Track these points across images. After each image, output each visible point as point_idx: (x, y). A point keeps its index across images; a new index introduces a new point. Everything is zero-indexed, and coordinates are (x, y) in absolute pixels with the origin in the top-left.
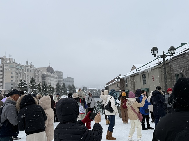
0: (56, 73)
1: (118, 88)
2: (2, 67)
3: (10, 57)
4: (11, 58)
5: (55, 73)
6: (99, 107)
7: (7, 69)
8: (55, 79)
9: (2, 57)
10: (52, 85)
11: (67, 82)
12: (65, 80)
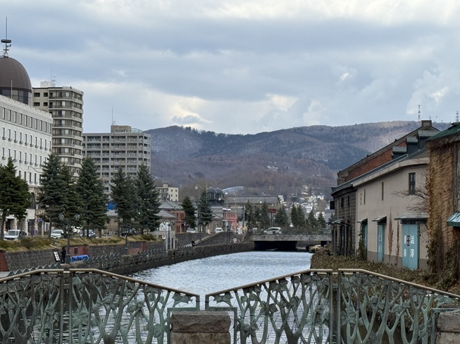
0: (47, 100)
1: (414, 201)
5: (37, 99)
6: (307, 308)
8: (39, 136)
10: (15, 164)
11: (111, 155)
12: (98, 142)
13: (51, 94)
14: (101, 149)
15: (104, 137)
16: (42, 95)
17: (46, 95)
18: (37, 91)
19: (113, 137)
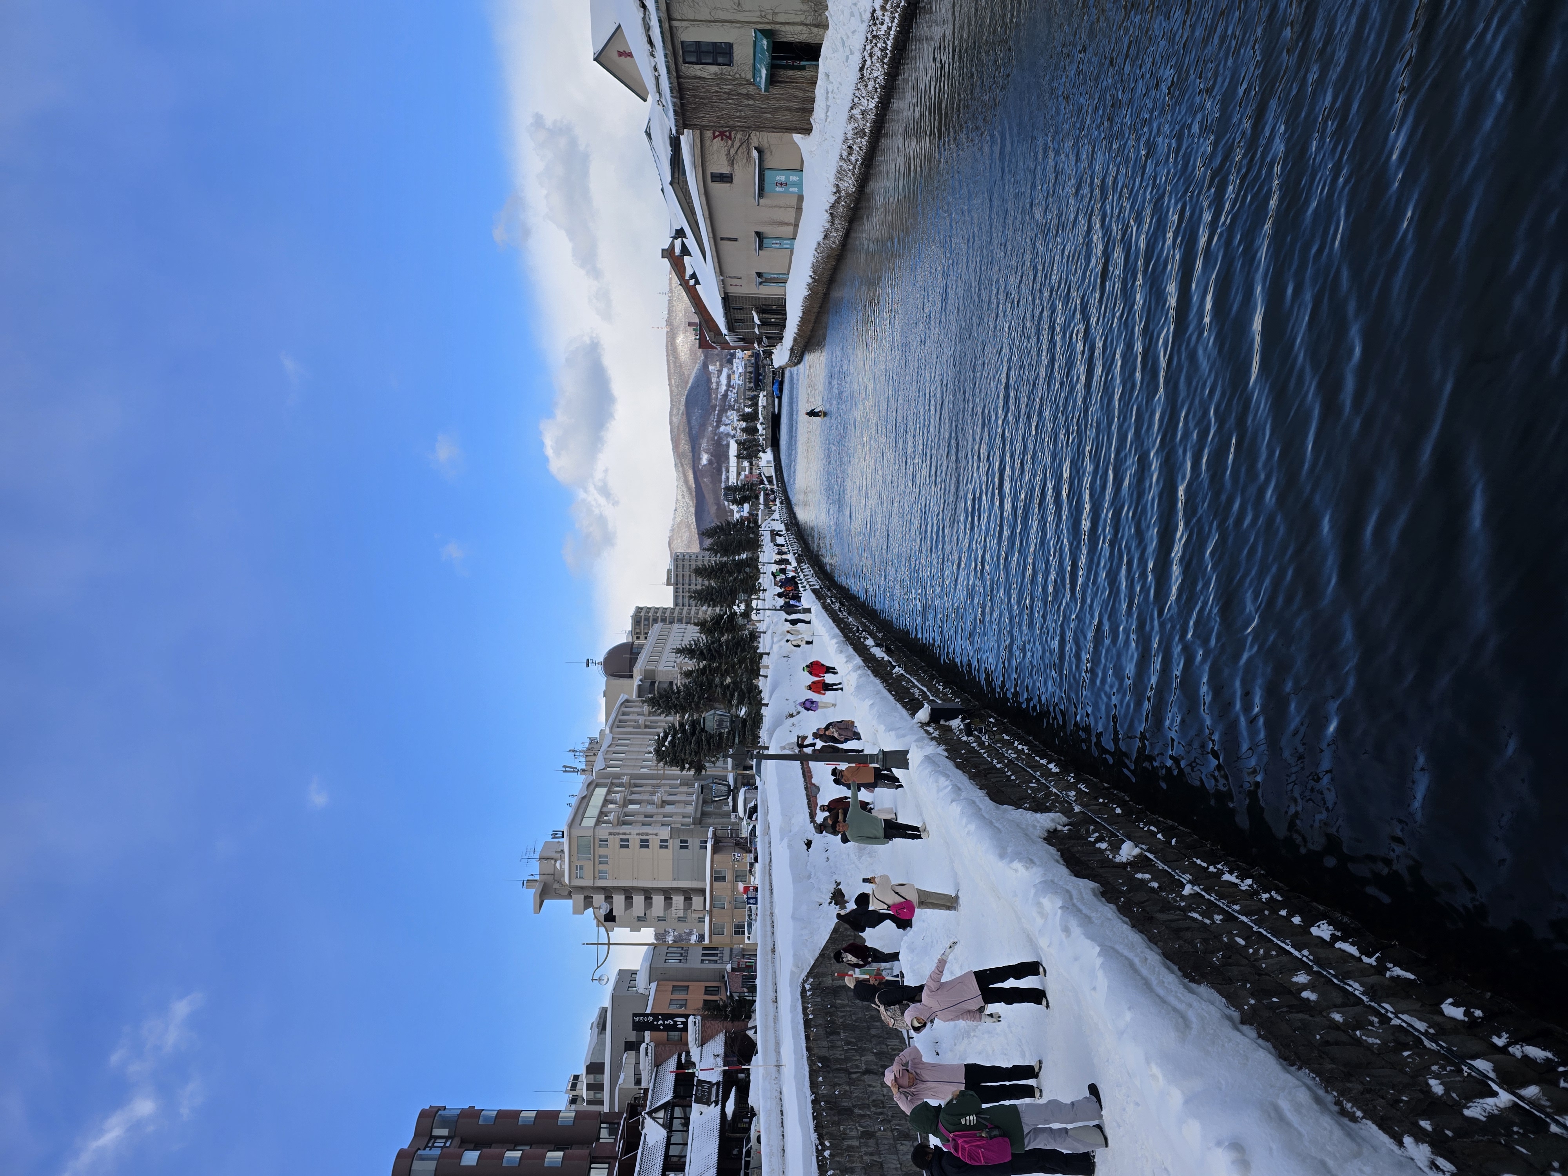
1: (739, 172)
2: (586, 898)
3: (537, 856)
4: (539, 848)
7: (602, 867)
9: (531, 894)
12: (681, 597)
15: (677, 590)
19: (677, 585)
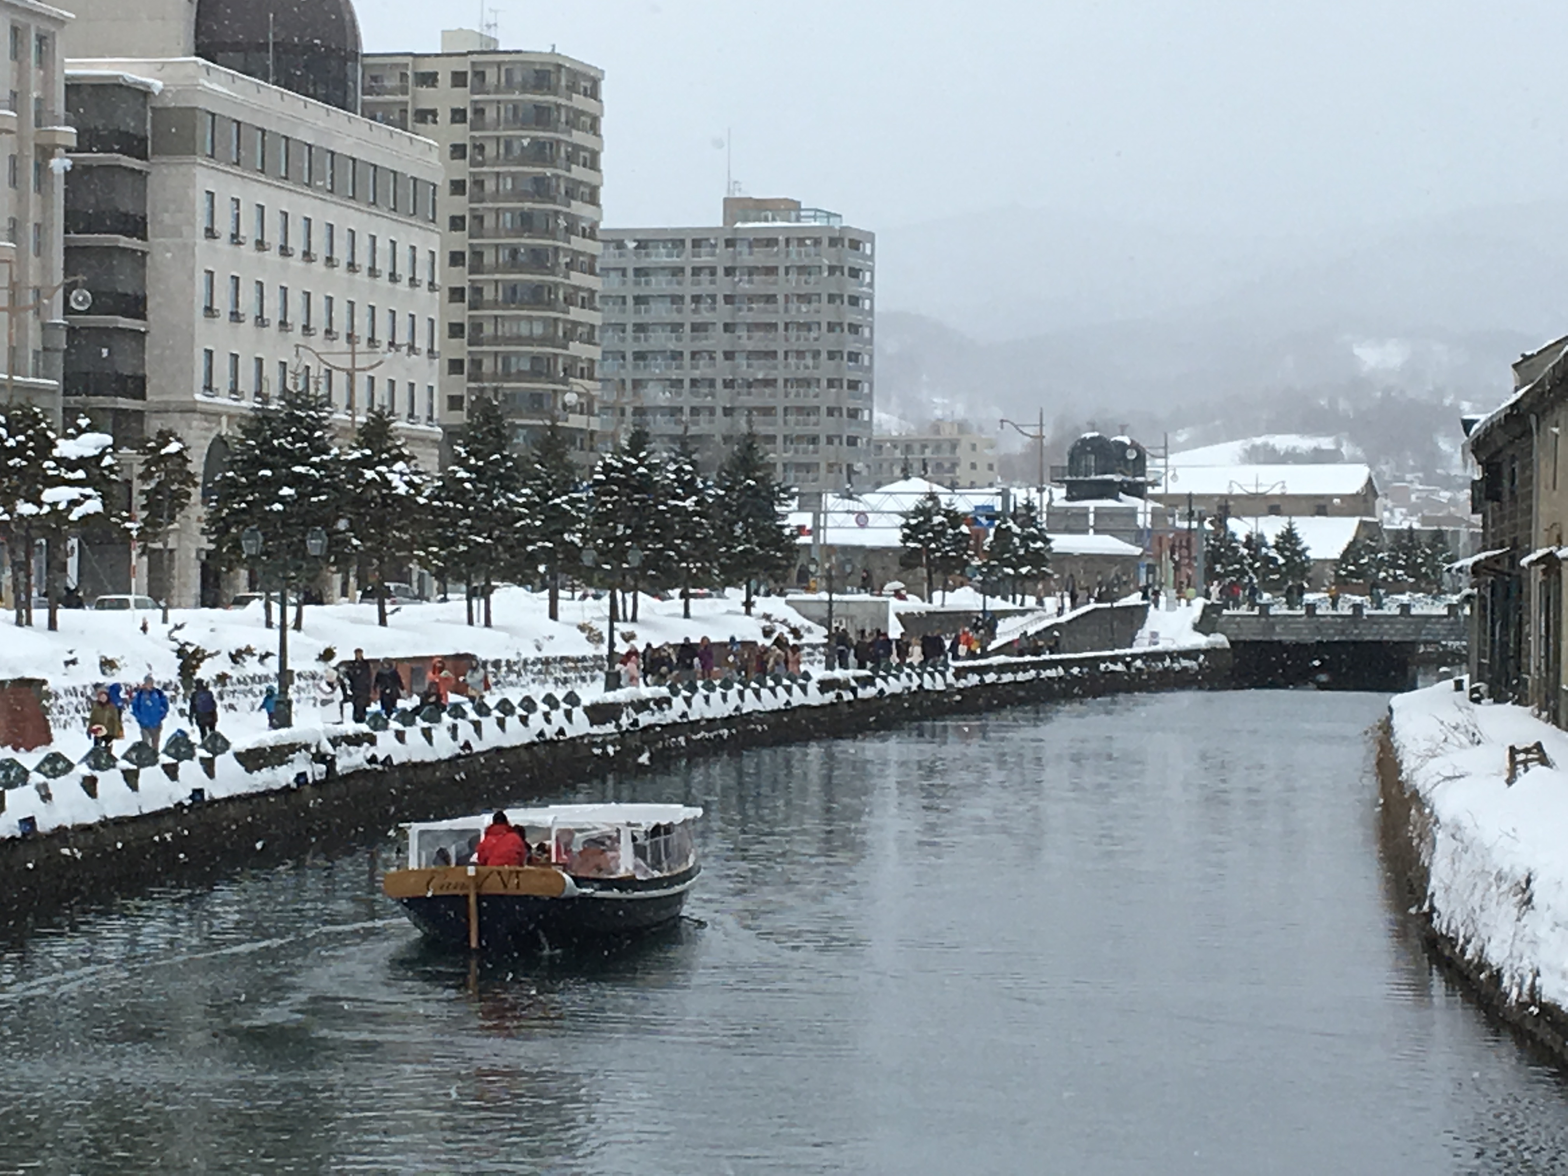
8: (384, 229)
11: (723, 313)
12: (673, 262)
13: (480, 75)
14: (688, 289)
15: (696, 243)
16: (444, 79)
17: (459, 79)
18: (426, 67)
19: (730, 243)
